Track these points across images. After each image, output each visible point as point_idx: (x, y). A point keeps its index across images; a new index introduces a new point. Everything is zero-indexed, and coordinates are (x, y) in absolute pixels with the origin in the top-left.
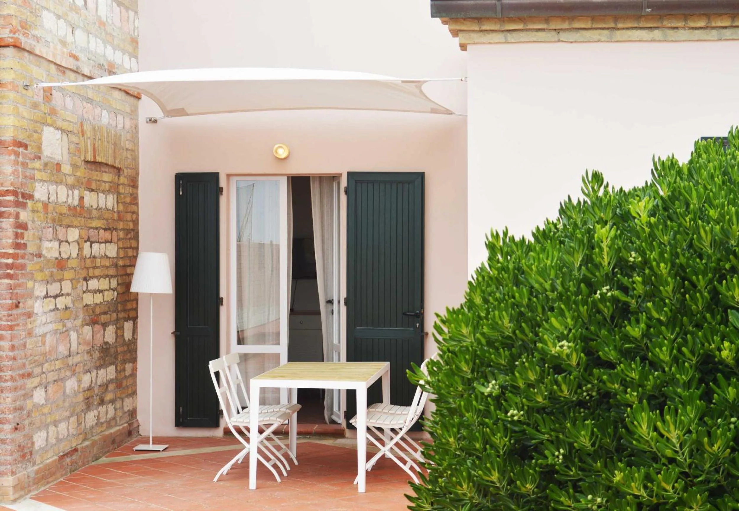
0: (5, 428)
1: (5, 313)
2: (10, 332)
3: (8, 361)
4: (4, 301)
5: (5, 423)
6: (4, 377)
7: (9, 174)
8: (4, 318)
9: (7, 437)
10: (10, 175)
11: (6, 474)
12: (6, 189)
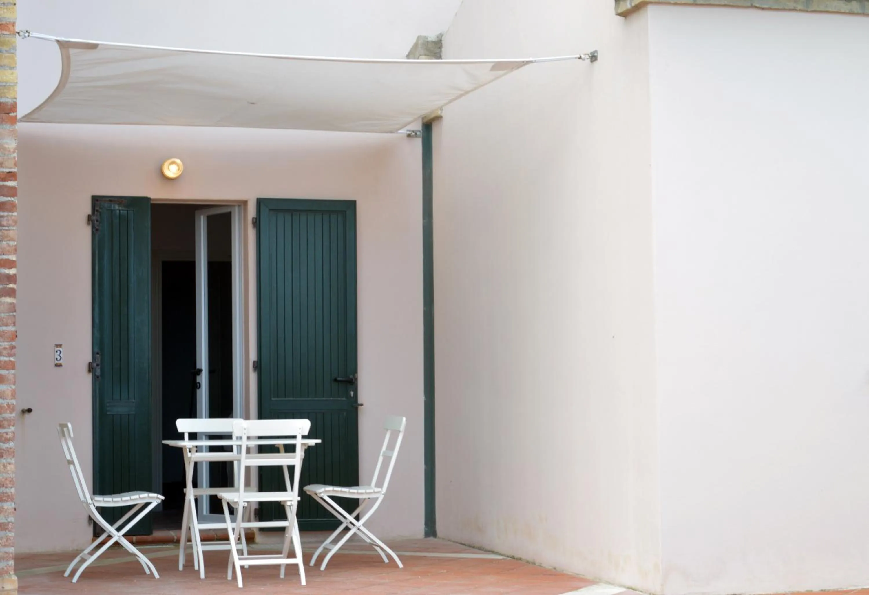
0: (6, 508)
1: (6, 344)
2: (13, 372)
3: (11, 413)
4: (5, 328)
5: (6, 501)
6: (5, 435)
7: (12, 150)
8: (5, 352)
9: (9, 520)
10: (14, 152)
11: (7, 572)
12: (8, 170)
